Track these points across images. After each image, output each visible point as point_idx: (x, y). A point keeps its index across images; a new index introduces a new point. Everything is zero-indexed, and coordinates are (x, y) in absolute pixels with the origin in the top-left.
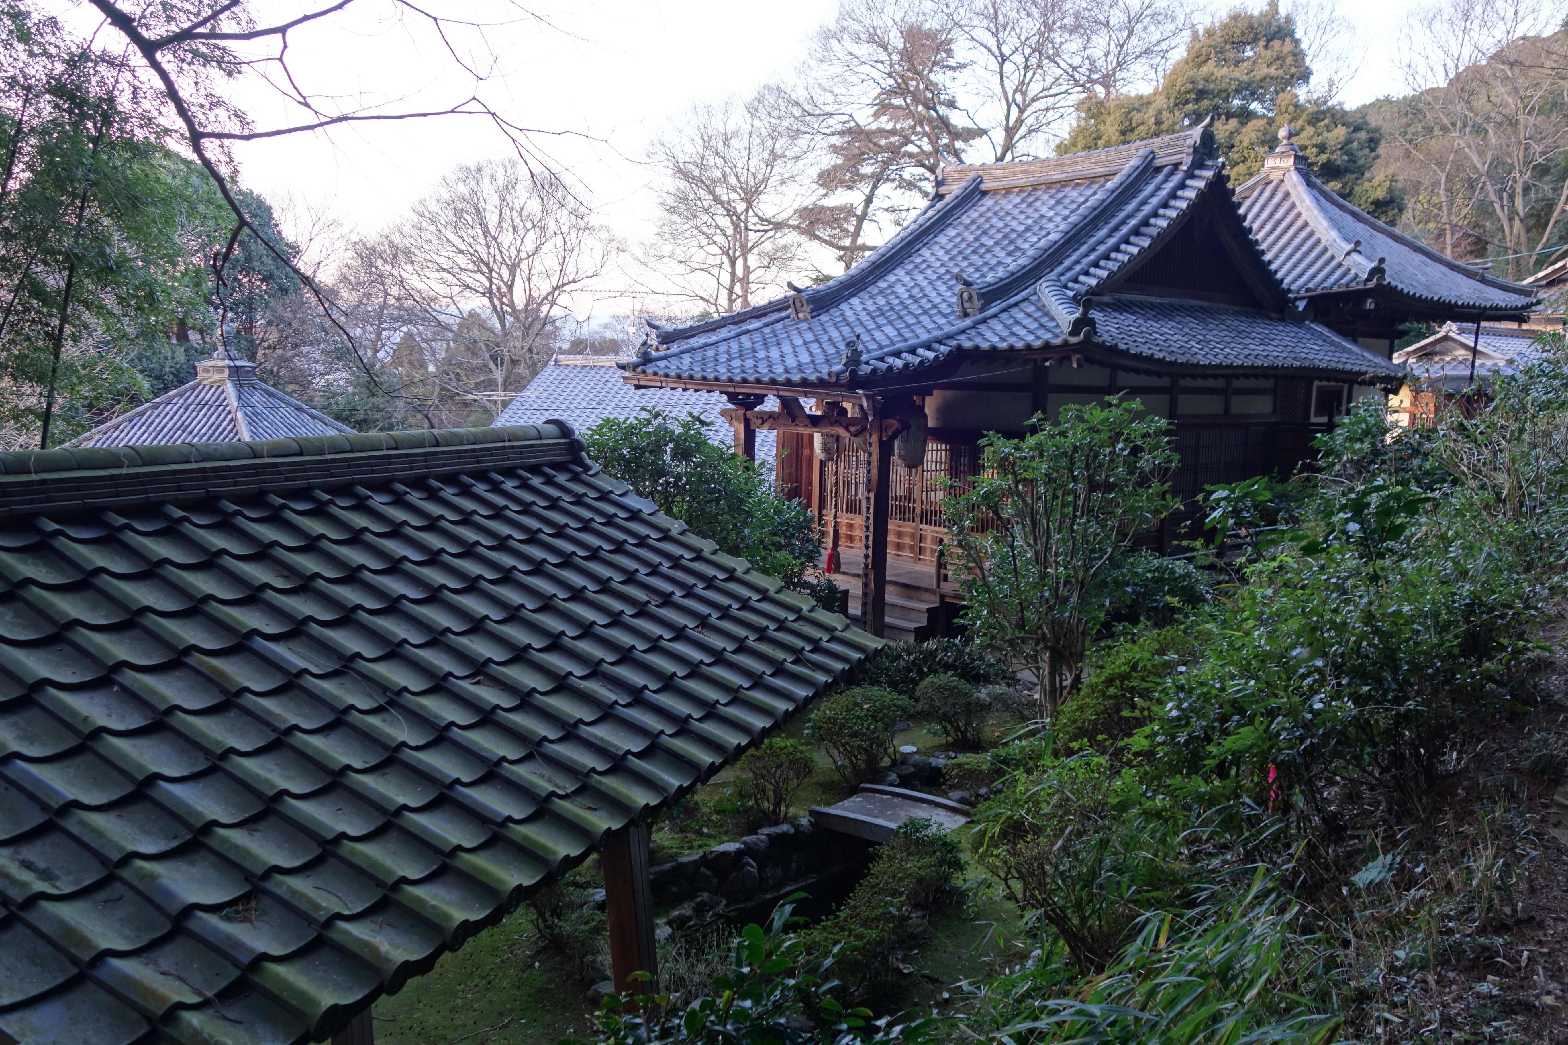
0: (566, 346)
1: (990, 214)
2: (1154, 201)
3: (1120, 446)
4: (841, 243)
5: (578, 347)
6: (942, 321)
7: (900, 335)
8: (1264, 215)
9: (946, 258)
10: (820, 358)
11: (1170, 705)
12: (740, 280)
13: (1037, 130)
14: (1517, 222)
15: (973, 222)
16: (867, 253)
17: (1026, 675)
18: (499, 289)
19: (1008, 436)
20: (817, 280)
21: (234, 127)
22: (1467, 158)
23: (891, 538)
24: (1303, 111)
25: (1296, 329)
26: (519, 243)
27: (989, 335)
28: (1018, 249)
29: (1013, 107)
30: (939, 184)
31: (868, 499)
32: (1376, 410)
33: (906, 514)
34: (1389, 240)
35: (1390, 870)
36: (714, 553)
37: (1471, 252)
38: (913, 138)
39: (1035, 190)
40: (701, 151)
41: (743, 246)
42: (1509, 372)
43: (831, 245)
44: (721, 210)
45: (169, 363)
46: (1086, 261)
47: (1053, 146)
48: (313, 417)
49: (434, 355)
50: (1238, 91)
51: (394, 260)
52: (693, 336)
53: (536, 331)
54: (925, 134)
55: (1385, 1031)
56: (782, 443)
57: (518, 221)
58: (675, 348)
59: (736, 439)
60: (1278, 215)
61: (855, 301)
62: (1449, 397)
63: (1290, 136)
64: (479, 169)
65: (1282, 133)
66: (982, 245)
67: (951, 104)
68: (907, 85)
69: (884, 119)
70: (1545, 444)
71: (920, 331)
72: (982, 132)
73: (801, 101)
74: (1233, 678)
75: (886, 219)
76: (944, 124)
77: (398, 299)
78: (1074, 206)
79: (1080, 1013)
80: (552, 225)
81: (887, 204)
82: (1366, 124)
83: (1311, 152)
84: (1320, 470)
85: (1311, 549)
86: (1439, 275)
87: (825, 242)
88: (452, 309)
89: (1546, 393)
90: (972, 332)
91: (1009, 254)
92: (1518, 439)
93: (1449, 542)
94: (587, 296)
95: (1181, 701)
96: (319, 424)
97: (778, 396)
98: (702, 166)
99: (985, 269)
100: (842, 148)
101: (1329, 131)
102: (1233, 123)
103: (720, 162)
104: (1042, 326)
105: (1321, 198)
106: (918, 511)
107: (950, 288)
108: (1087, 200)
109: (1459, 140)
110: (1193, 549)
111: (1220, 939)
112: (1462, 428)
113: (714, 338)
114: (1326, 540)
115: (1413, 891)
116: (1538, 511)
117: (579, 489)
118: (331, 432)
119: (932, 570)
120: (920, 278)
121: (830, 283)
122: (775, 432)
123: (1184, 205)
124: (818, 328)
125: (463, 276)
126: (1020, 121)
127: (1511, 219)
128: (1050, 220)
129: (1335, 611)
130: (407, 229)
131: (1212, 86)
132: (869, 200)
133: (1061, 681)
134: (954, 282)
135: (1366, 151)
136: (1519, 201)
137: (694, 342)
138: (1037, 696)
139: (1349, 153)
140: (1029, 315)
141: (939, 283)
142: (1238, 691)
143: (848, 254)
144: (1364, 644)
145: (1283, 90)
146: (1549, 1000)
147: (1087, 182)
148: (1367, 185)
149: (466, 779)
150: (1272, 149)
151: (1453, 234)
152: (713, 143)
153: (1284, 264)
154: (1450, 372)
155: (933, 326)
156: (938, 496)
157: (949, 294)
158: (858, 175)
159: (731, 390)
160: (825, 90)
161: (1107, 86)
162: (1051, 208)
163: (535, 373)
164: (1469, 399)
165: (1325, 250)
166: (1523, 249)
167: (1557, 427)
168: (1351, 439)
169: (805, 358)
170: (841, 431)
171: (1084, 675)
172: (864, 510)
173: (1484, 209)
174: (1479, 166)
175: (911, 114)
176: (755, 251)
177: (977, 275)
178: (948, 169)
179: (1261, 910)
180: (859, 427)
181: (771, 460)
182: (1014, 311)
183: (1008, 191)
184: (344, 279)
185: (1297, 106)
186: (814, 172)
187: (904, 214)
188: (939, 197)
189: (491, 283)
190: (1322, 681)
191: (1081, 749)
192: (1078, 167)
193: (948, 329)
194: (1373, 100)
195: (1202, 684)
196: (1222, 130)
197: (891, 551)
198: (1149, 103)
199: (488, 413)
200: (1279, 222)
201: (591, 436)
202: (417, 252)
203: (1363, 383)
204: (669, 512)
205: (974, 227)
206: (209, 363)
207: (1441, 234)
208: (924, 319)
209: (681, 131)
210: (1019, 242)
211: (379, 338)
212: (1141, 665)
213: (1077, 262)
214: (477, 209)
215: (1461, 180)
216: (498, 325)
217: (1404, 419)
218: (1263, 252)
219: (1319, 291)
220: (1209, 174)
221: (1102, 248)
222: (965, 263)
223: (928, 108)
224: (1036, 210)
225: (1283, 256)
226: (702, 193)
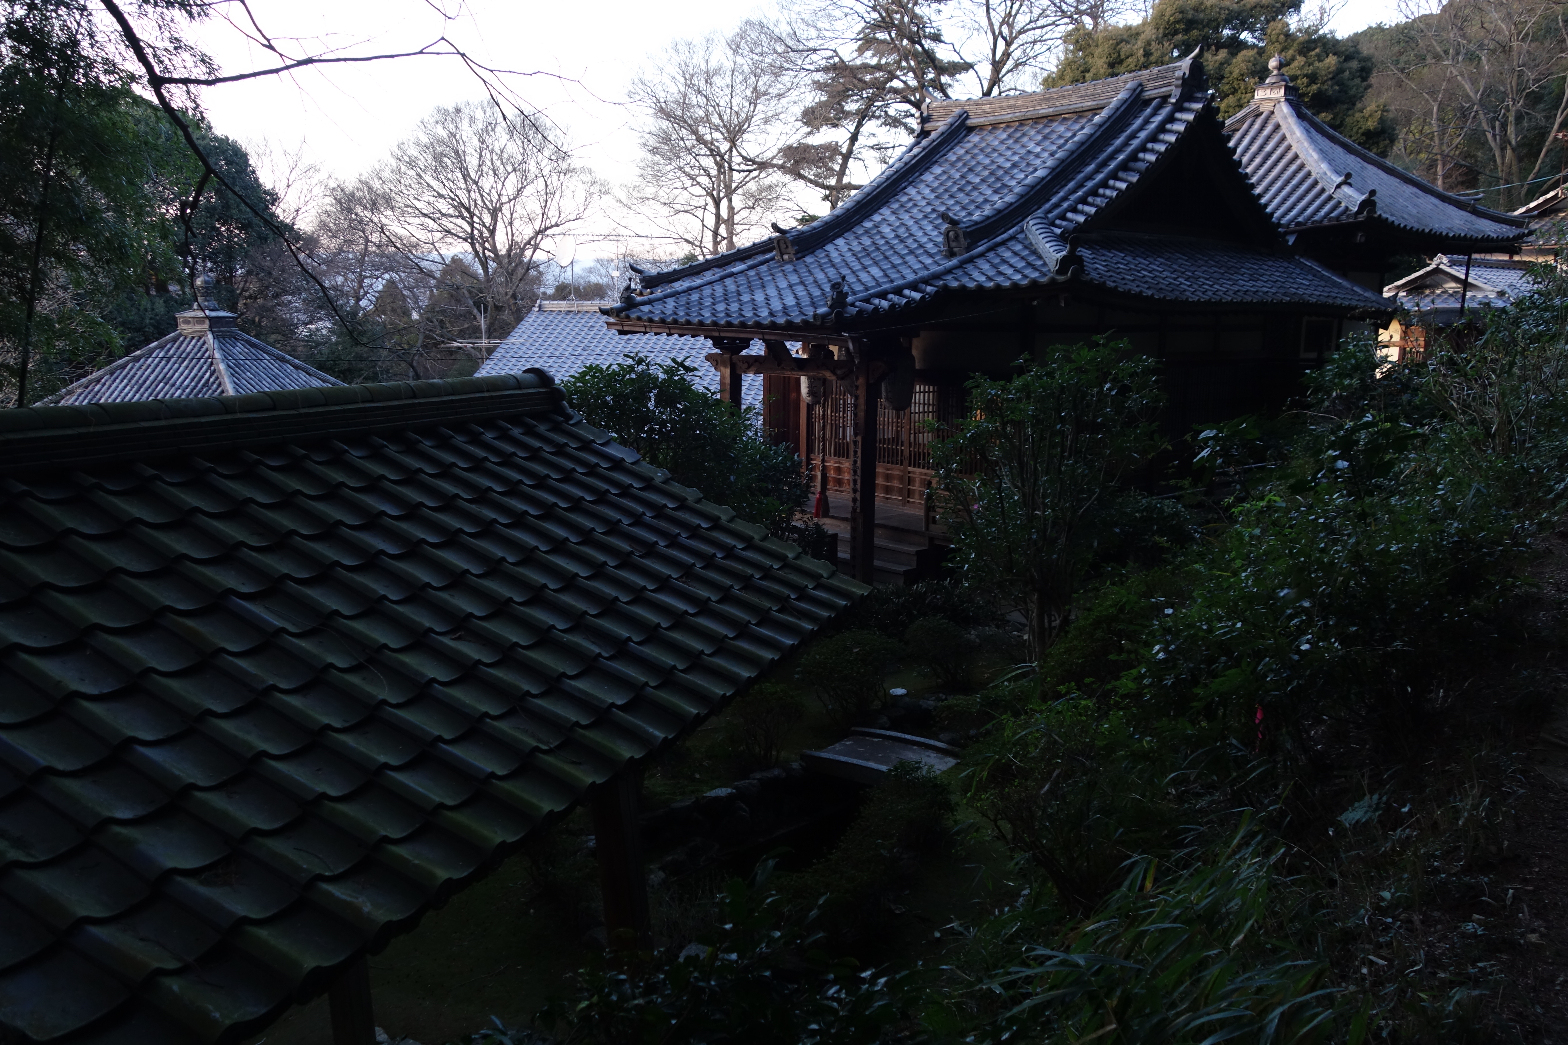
0: (550, 291)
1: (976, 151)
2: (1143, 135)
3: (1107, 386)
4: (827, 183)
5: (563, 291)
6: (928, 261)
7: (886, 276)
8: (1254, 148)
9: (932, 196)
10: (805, 301)
11: (1157, 648)
12: (725, 222)
13: (1024, 64)
14: (1509, 152)
15: (959, 159)
16: (853, 192)
17: (1016, 616)
18: (481, 236)
19: (994, 378)
20: (803, 221)
21: (200, 72)
22: (1460, 86)
23: (880, 481)
24: (1294, 40)
25: (1286, 264)
26: (500, 186)
27: (975, 274)
28: (1005, 186)
29: (1000, 40)
30: (924, 120)
31: (855, 443)
32: (1365, 345)
33: (894, 458)
34: (1380, 172)
35: (1376, 810)
36: (698, 501)
37: (1462, 183)
38: (898, 73)
39: (1022, 125)
40: (682, 89)
41: (728, 187)
42: (1500, 304)
43: (817, 184)
44: (704, 151)
45: (149, 315)
46: (1073, 197)
47: (1040, 80)
48: (297, 367)
49: (416, 302)
50: (1228, 21)
51: (374, 207)
52: (678, 280)
53: (519, 276)
54: (910, 69)
55: (1370, 972)
56: (769, 388)
57: (498, 163)
58: (659, 293)
59: (722, 383)
60: (1268, 148)
61: (840, 242)
62: (1439, 331)
63: (1281, 66)
64: (458, 111)
65: (1273, 63)
66: (969, 182)
67: (936, 38)
68: (892, 18)
69: (868, 54)
70: (1535, 378)
71: (906, 272)
72: (968, 66)
73: (784, 36)
74: (1220, 619)
75: (870, 156)
76: (929, 58)
77: (379, 246)
78: (1062, 141)
79: (1063, 963)
80: (532, 167)
81: (872, 141)
82: (1358, 52)
83: (1302, 82)
84: (1309, 407)
85: (1299, 488)
86: (1430, 207)
87: (811, 181)
88: (434, 255)
89: (1537, 326)
90: (959, 272)
91: (996, 192)
92: (1509, 372)
93: (1439, 478)
94: (570, 239)
95: (1168, 644)
96: (302, 375)
97: (764, 341)
98: (684, 105)
99: (972, 207)
100: (826, 85)
101: (1320, 61)
102: (1223, 54)
103: (702, 100)
104: (1029, 264)
105: (1312, 130)
106: (906, 453)
107: (936, 227)
108: (1074, 135)
109: (1452, 68)
110: (1181, 488)
111: (1206, 884)
112: (1451, 363)
113: (698, 281)
114: (1314, 478)
115: (1398, 831)
116: (1527, 445)
117: (561, 439)
118: (316, 383)
119: (921, 513)
120: (906, 217)
121: (815, 224)
122: (760, 378)
123: (1172, 138)
124: (803, 270)
125: (444, 221)
126: (1007, 55)
127: (1503, 149)
128: (1037, 156)
129: (1323, 551)
130: (387, 174)
131: (1201, 16)
132: (854, 138)
133: (1050, 622)
134: (940, 221)
135: (1358, 81)
136: (1511, 129)
137: (679, 286)
138: (1026, 637)
139: (1341, 83)
140: (1016, 254)
141: (925, 222)
142: (1225, 634)
143: (833, 194)
144: (1352, 583)
145: (1274, 19)
146: (1533, 938)
147: (1075, 116)
148: (1357, 115)
149: (447, 736)
150: (1262, 80)
151: (1444, 165)
152: (695, 81)
153: (1274, 197)
154: (1440, 305)
155: (919, 266)
156: (926, 438)
157: (935, 233)
158: (843, 112)
159: (716, 334)
160: (808, 25)
161: (1095, 17)
162: (1038, 144)
163: (519, 319)
164: (1459, 333)
165: (1316, 183)
166: (1515, 179)
167: (1547, 360)
168: (1341, 375)
169: (790, 301)
170: (828, 375)
171: (1073, 617)
172: (852, 453)
173: (1476, 139)
174: (1471, 94)
175: (896, 49)
176: (740, 191)
177: (963, 214)
178: (934, 105)
179: (1248, 851)
180: (845, 370)
181: (758, 405)
182: (1001, 250)
183: (995, 126)
184: (323, 225)
185: (1288, 35)
186: (798, 110)
187: (890, 151)
188: (924, 134)
189: (473, 228)
190: (1309, 623)
191: (1067, 693)
192: (1066, 102)
193: (934, 269)
194: (1365, 28)
195: (1190, 626)
196: (1212, 60)
197: (879, 494)
198: (1138, 34)
199: (475, 362)
200: (1269, 155)
201: (575, 383)
202: (398, 198)
203: (1353, 318)
204: (653, 460)
205: (960, 164)
206: (189, 314)
207: (1432, 165)
208: (910, 259)
209: (661, 70)
210: (1006, 178)
211: (361, 287)
212: (1127, 607)
213: (1065, 199)
214: (457, 152)
215: (1454, 109)
216: (481, 271)
217: (1393, 354)
218: (1253, 186)
219: (1309, 224)
220: (1198, 106)
221: (1090, 184)
222: (952, 202)
223: (913, 42)
224: (1023, 146)
225: (1273, 190)
226: (684, 133)
